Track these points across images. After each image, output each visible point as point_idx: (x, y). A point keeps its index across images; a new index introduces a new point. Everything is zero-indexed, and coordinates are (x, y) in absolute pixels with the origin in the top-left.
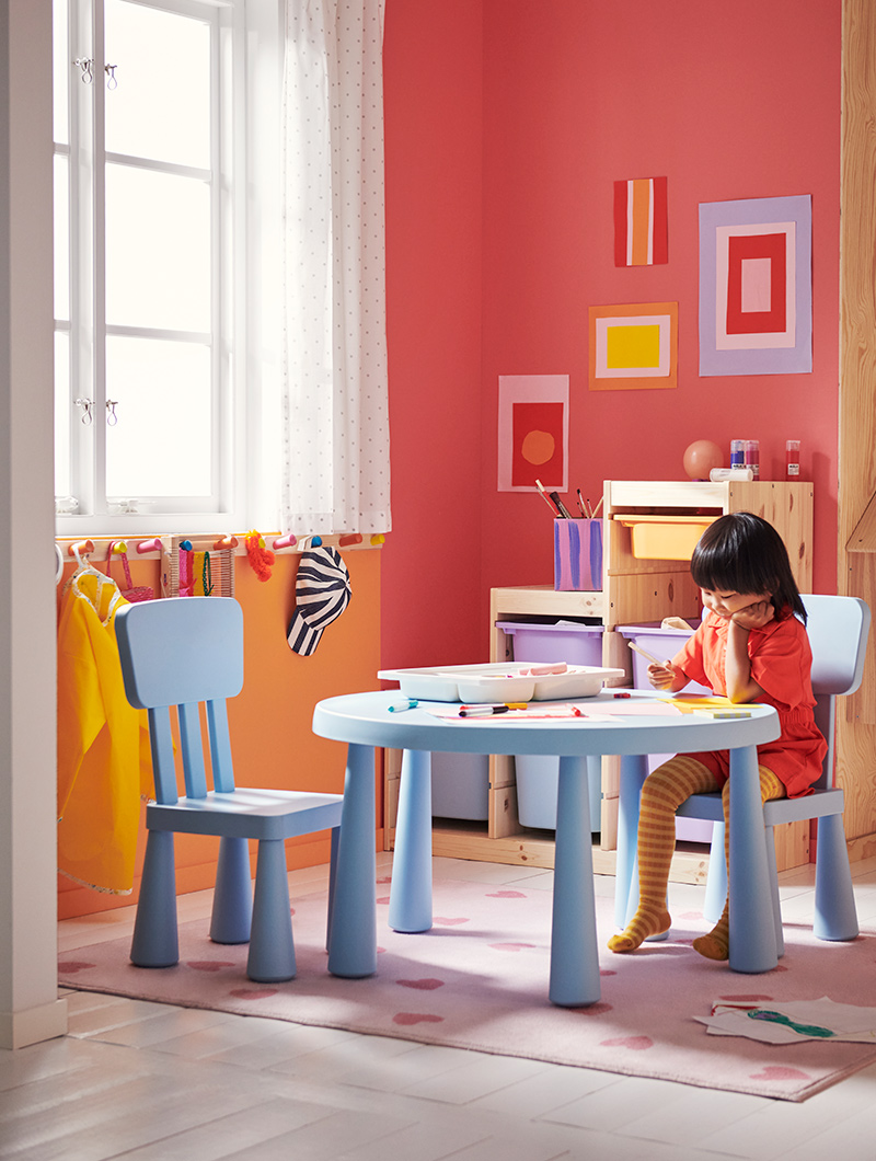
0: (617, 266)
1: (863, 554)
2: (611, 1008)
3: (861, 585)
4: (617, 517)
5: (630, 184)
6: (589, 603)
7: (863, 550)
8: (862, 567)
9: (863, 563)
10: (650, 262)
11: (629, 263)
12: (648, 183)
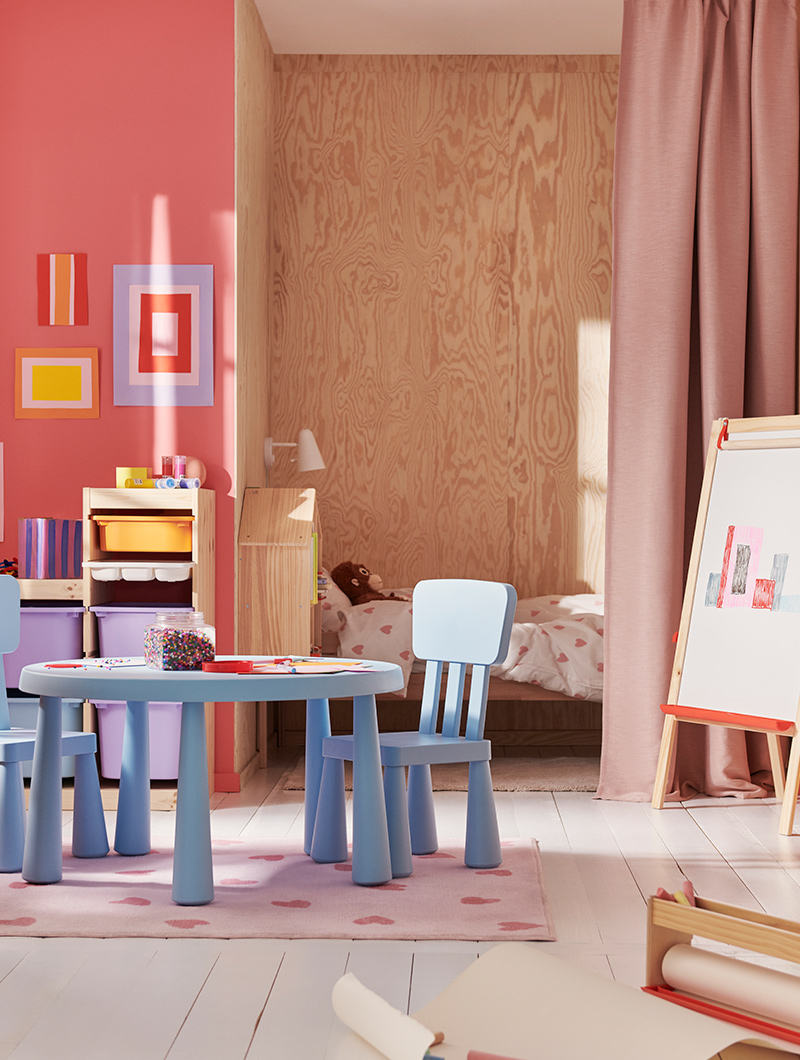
0: (40, 324)
1: (250, 547)
2: (309, 904)
3: (250, 571)
4: (95, 518)
5: (53, 258)
6: (70, 589)
7: (249, 544)
8: (250, 558)
9: (251, 554)
10: (72, 322)
11: (52, 322)
12: (70, 258)
